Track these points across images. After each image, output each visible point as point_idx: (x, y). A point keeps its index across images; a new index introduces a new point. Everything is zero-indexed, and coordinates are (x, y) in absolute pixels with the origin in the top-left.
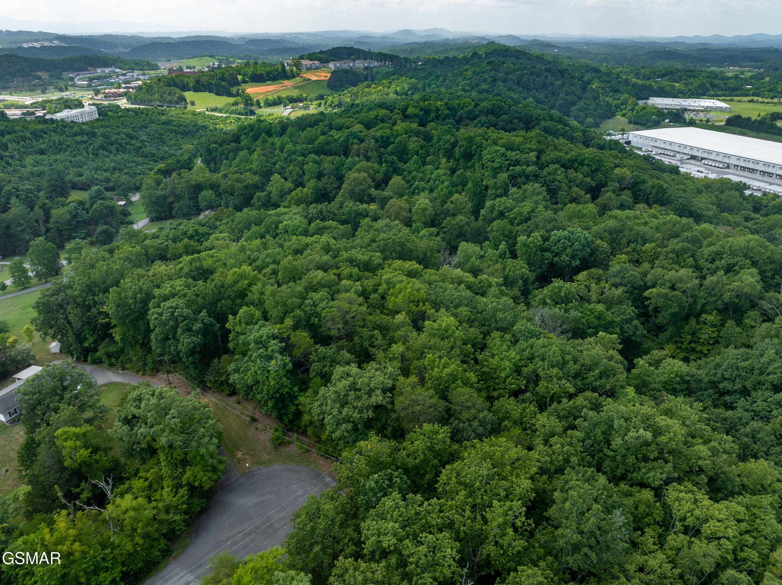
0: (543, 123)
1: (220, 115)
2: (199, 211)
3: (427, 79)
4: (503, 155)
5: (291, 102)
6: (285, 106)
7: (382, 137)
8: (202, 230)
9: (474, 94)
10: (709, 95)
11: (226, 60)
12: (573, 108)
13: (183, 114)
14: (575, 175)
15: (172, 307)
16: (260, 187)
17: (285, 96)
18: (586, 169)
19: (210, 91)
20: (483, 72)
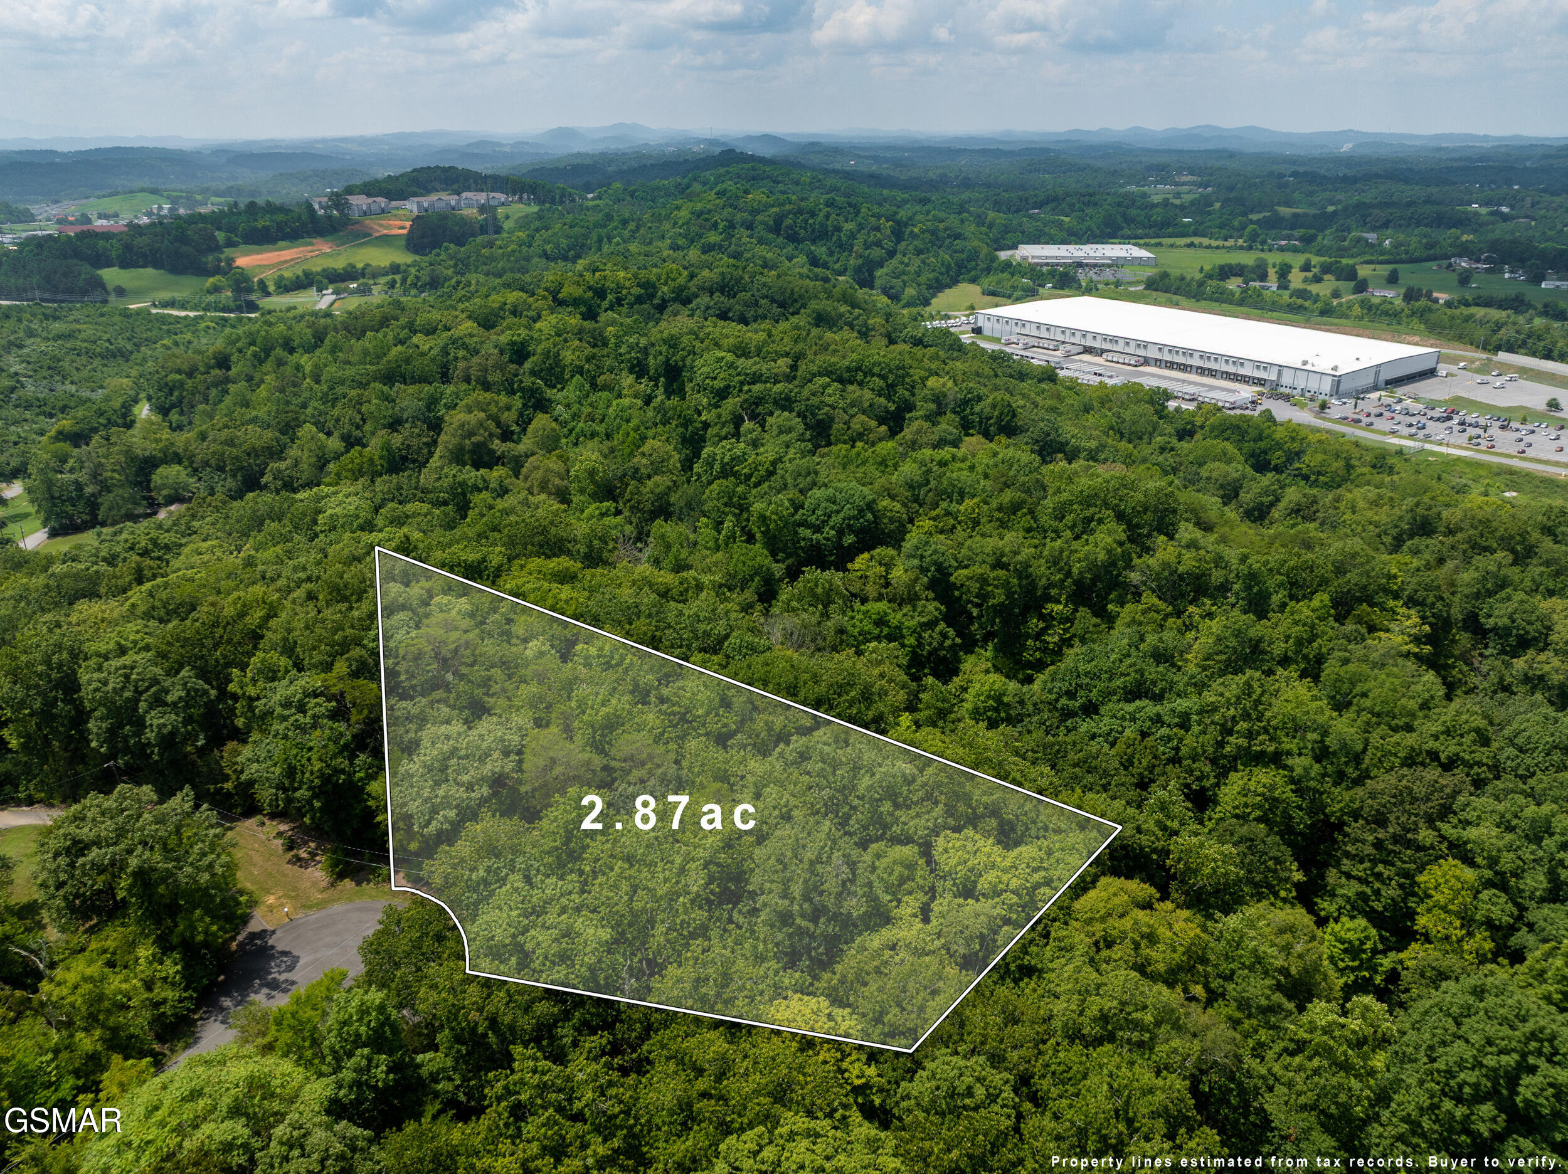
0: (814, 305)
1: (183, 314)
2: (154, 507)
3: (605, 226)
4: (731, 365)
5: (332, 282)
6: (320, 290)
7: (513, 344)
8: (166, 538)
9: (694, 254)
10: (1123, 237)
11: (188, 198)
12: (879, 273)
13: (102, 315)
14: (859, 393)
15: (125, 667)
16: (276, 452)
17: (319, 269)
18: (878, 382)
19: (157, 265)
20: (710, 211)
